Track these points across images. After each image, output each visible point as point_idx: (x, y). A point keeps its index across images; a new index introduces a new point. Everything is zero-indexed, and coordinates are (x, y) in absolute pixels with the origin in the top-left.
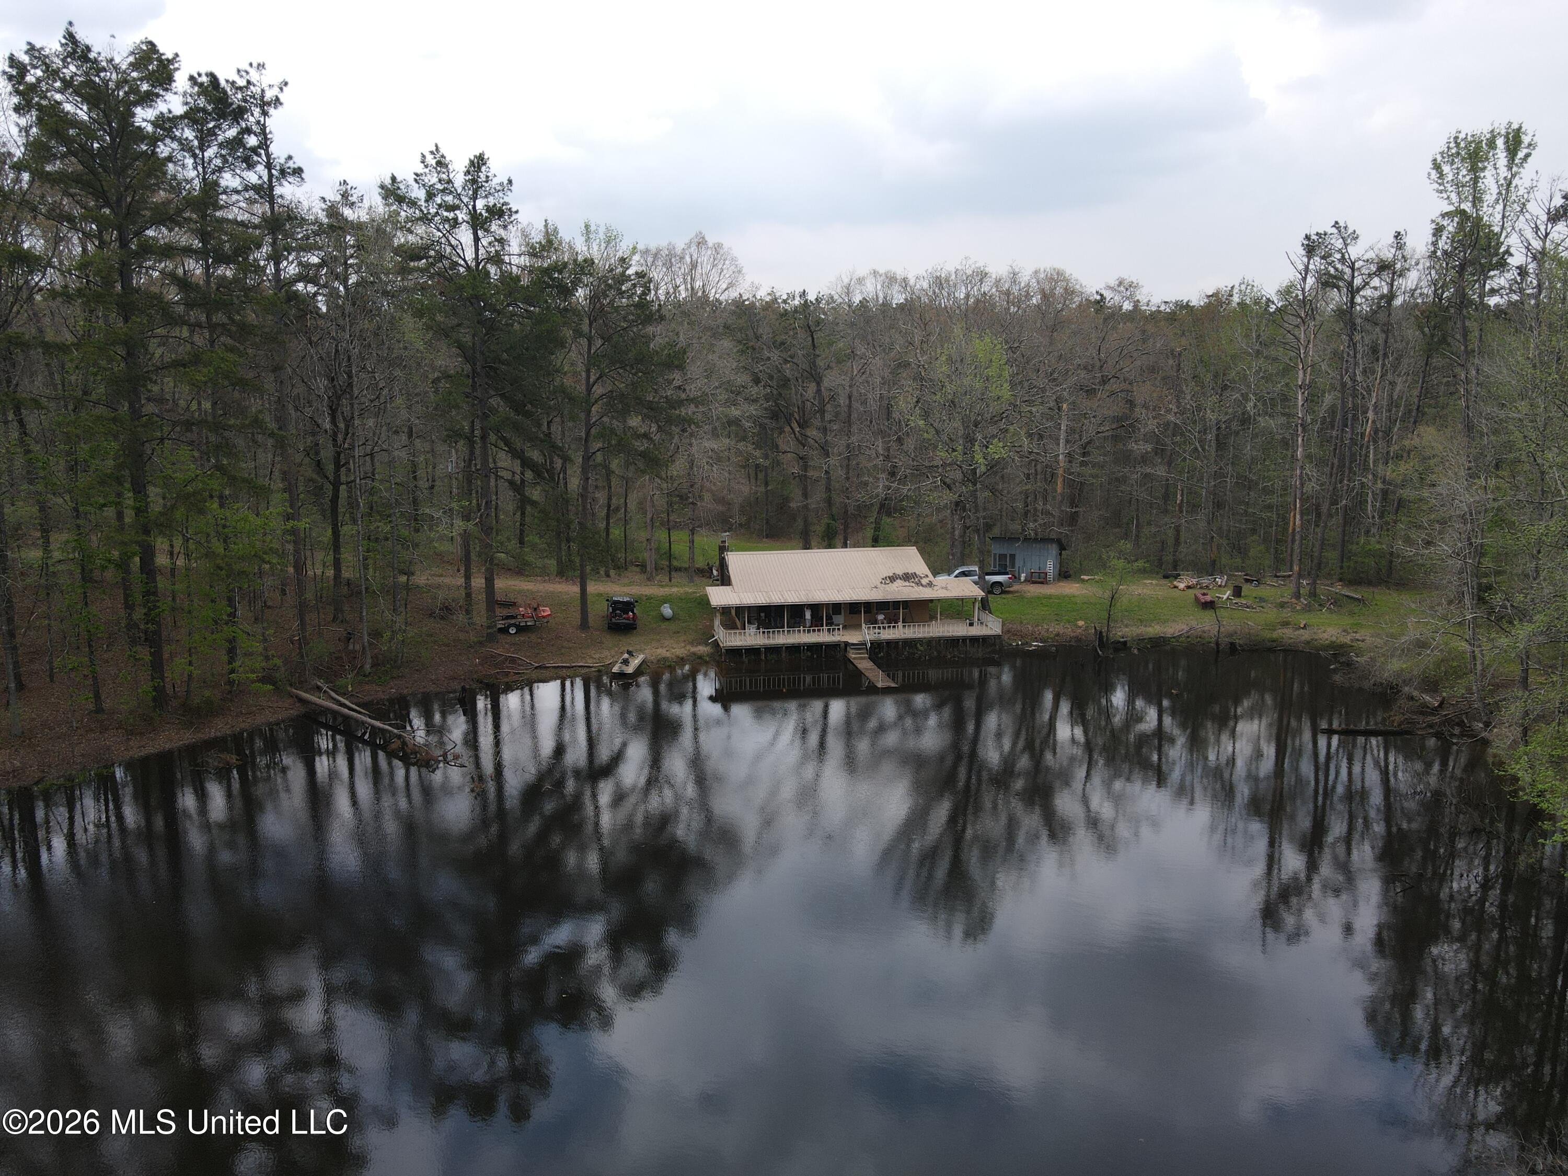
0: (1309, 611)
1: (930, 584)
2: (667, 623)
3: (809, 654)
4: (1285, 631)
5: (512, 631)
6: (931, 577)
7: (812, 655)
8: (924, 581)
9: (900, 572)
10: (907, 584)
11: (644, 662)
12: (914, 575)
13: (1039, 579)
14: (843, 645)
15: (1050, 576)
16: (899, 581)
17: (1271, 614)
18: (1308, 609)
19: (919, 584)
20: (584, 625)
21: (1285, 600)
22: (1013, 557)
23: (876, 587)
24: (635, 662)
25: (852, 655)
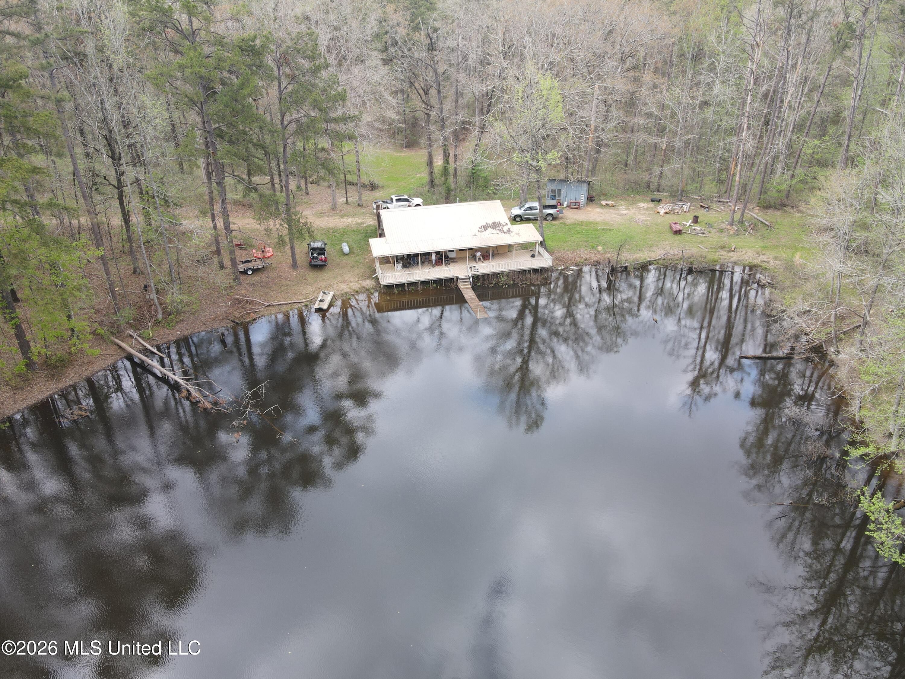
0: (737, 235)
1: (509, 231)
2: (346, 257)
3: (435, 285)
4: (723, 253)
5: (250, 272)
6: (509, 225)
7: (437, 286)
8: (505, 229)
9: (490, 222)
10: (494, 231)
11: (334, 296)
12: (499, 224)
13: (575, 206)
14: (455, 279)
15: (582, 204)
16: (489, 229)
17: (715, 238)
18: (737, 233)
19: (502, 231)
20: (294, 265)
21: (723, 226)
22: (560, 191)
23: (475, 235)
24: (328, 299)
25: (461, 286)
